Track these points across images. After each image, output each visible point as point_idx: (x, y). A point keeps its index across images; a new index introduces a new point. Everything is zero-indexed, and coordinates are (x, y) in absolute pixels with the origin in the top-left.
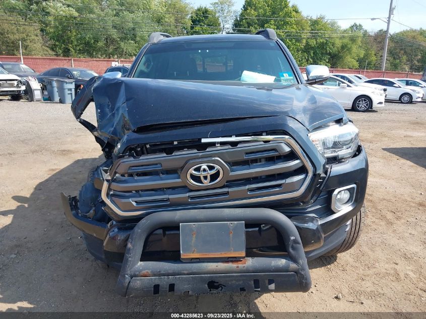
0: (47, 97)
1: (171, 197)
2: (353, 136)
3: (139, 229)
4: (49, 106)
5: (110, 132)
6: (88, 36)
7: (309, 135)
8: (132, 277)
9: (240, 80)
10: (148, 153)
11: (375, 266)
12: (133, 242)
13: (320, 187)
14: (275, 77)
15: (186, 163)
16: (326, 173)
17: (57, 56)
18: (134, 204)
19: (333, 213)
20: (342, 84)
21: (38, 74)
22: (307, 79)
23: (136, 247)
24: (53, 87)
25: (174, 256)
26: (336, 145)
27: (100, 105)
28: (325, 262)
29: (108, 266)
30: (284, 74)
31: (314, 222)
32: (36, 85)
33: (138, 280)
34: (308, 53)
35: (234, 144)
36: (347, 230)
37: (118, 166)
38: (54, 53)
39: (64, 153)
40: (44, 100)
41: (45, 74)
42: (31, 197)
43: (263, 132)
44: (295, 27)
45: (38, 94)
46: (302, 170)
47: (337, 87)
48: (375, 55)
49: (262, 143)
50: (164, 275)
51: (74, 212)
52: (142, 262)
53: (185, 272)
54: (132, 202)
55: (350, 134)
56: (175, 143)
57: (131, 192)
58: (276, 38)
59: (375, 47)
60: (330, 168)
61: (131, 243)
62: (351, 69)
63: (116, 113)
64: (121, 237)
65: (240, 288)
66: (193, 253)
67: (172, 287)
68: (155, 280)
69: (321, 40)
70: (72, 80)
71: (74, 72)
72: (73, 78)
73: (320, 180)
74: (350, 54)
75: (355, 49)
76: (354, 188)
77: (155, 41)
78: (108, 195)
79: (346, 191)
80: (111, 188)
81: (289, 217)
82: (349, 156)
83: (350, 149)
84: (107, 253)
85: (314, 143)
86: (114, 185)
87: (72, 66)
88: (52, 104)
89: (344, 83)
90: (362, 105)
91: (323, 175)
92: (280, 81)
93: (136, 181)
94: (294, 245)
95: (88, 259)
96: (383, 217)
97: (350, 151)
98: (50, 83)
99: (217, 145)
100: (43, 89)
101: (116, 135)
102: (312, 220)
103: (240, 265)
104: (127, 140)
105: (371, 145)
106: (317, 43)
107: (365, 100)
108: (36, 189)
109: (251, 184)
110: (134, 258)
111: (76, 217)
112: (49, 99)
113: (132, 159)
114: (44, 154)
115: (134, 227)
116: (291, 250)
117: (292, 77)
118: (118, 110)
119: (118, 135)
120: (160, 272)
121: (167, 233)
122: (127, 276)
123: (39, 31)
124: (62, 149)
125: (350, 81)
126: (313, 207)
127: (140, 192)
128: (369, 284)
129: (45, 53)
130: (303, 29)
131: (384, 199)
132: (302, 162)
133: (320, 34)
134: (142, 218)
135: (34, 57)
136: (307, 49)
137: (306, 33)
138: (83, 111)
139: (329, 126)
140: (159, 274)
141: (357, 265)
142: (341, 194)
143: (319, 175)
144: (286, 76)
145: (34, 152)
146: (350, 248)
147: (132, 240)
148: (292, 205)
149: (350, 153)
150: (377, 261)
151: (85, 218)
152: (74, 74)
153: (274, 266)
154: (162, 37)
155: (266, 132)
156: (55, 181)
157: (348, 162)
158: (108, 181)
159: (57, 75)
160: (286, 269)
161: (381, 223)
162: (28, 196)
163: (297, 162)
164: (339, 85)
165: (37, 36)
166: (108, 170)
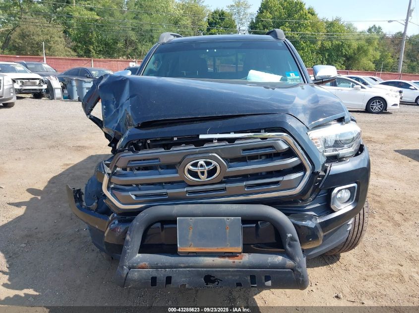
0: (67, 95)
1: (169, 191)
2: (355, 135)
3: (137, 221)
4: (68, 104)
5: (114, 127)
6: (109, 38)
7: (309, 133)
8: (130, 268)
9: (246, 79)
10: (149, 148)
11: (378, 267)
12: (131, 235)
13: (319, 185)
14: (281, 77)
15: (184, 158)
16: (325, 171)
17: (79, 57)
18: (134, 197)
19: (333, 212)
20: (356, 86)
21: (59, 73)
22: (314, 79)
23: (134, 240)
24: (72, 86)
25: (171, 249)
26: (337, 144)
27: (106, 102)
28: (327, 261)
29: (112, 258)
30: (291, 74)
31: (313, 220)
32: (56, 84)
33: (136, 271)
34: (323, 55)
35: (231, 140)
36: (349, 229)
37: (118, 160)
38: (76, 54)
39: (79, 148)
40: (64, 99)
41: (66, 74)
42: (44, 190)
43: (261, 129)
44: (310, 28)
45: (58, 93)
46: (300, 168)
47: (351, 89)
48: (392, 57)
49: (260, 140)
50: (161, 268)
51: (78, 204)
52: (140, 254)
53: (182, 265)
54: (132, 196)
55: (352, 133)
56: (175, 139)
57: (131, 185)
58: (284, 38)
59: (392, 49)
60: (330, 166)
61: (129, 235)
62: (367, 71)
63: (120, 109)
64: (121, 229)
65: (237, 284)
66: (190, 247)
67: (169, 280)
68: (153, 272)
69: (337, 42)
70: (91, 80)
71: (93, 72)
72: (92, 78)
73: (318, 179)
74: (366, 55)
75: (371, 51)
76: (354, 187)
77: (165, 40)
78: (108, 188)
79: (347, 190)
80: (112, 181)
81: (287, 214)
82: (351, 155)
83: (351, 148)
84: (107, 244)
85: (314, 141)
86: (114, 179)
87: (91, 66)
88: (71, 102)
89: (358, 84)
90: (376, 107)
91: (322, 173)
92: (286, 80)
93: (136, 175)
94: (291, 242)
95: (93, 250)
96: (391, 219)
97: (352, 150)
98: (70, 82)
99: (214, 141)
100: (64, 88)
101: (120, 131)
102: (311, 218)
103: (237, 261)
104: (129, 136)
105: (383, 146)
106: (332, 45)
107: (379, 102)
108: (49, 182)
109: (248, 180)
110: (132, 251)
111: (80, 209)
112: (69, 97)
113: (131, 153)
114: (60, 149)
115: (134, 219)
116: (288, 247)
117: (298, 77)
118: (122, 106)
119: (121, 130)
120: (157, 264)
121: (165, 226)
122: (125, 267)
123: (62, 32)
124: (78, 145)
125: (365, 83)
126: (312, 206)
127: (140, 186)
128: (372, 285)
129: (68, 53)
130: (318, 32)
131: (393, 201)
132: (300, 159)
133: (335, 36)
134: (142, 211)
135: (57, 57)
136: (322, 50)
137: (322, 35)
138: (93, 107)
139: (330, 125)
140: (157, 267)
141: (360, 265)
142: (341, 193)
143: (318, 173)
144: (293, 75)
145: (51, 147)
146: (353, 248)
147: (130, 232)
148: (290, 202)
149: (351, 152)
150: (382, 262)
151: (88, 210)
152: (93, 74)
153: (270, 263)
154: (172, 37)
155: (265, 129)
156: (68, 175)
157: (349, 161)
158: (109, 174)
159: (77, 75)
160: (282, 266)
161: (388, 225)
162: (42, 189)
163: (295, 159)
164: (353, 86)
165: (60, 37)
166: (109, 164)
